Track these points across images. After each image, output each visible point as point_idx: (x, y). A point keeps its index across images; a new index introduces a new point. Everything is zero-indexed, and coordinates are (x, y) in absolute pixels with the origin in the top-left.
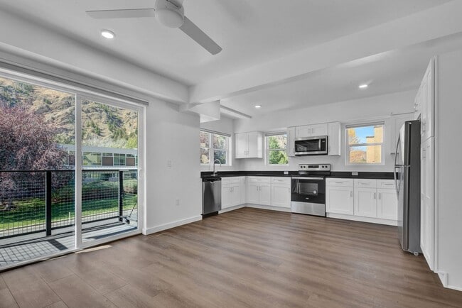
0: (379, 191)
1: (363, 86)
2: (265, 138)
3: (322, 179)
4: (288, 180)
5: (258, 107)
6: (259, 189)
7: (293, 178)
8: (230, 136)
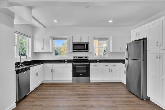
0: (111, 68)
1: (111, 21)
2: (53, 40)
3: (89, 64)
4: (70, 65)
5: (55, 21)
6: (53, 71)
7: (74, 64)
8: (30, 37)
